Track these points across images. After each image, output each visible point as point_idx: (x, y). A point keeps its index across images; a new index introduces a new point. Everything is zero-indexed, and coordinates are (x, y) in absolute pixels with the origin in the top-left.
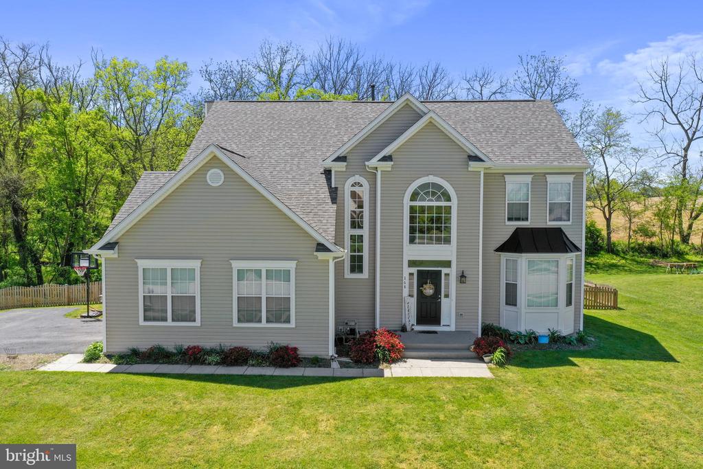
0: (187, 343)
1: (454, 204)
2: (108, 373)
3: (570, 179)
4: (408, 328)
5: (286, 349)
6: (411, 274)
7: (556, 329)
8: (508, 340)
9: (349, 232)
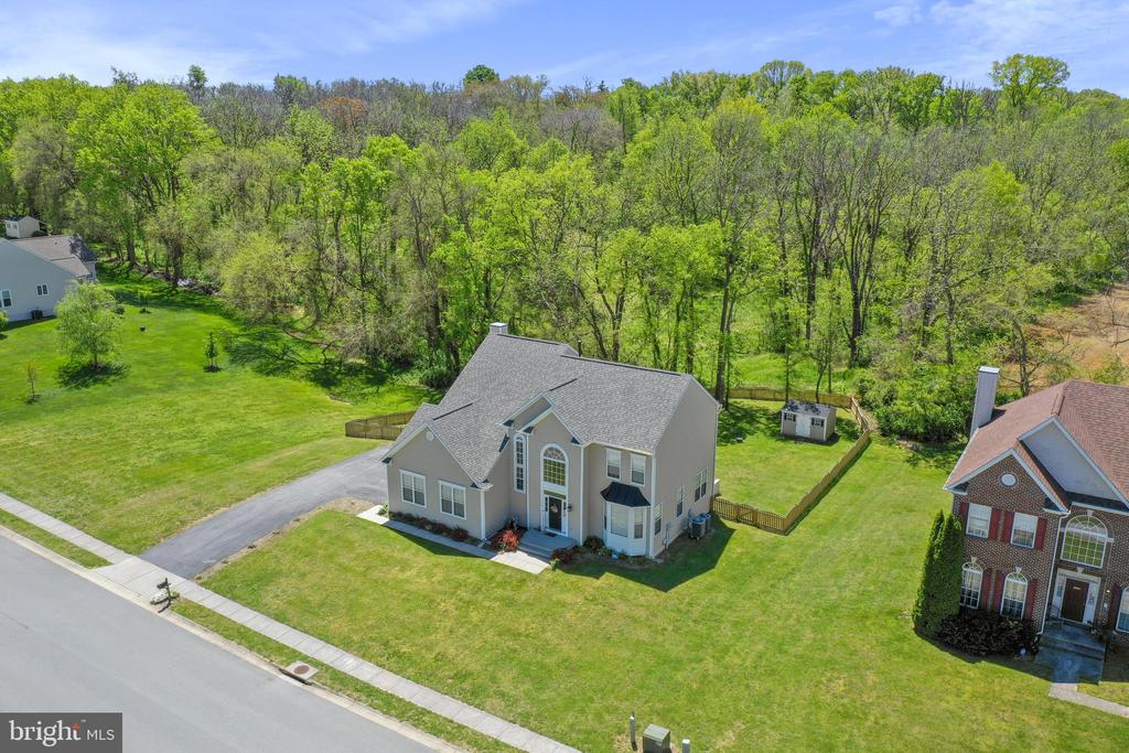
1: (567, 463)
2: (383, 525)
3: (644, 458)
4: (542, 529)
6: (546, 498)
7: (625, 551)
8: (595, 551)
9: (516, 465)
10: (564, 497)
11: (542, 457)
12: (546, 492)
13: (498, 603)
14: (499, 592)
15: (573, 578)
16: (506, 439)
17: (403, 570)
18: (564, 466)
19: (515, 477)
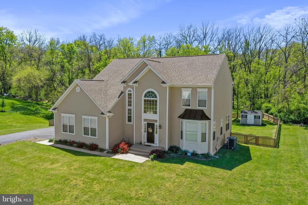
0: (72, 139)
1: (158, 99)
2: (49, 145)
3: (206, 90)
4: (143, 143)
6: (145, 124)
7: (195, 150)
8: (176, 153)
9: (127, 107)
10: (156, 121)
11: (143, 98)
12: (145, 120)
13: (115, 179)
14: (116, 173)
15: (166, 164)
16: (122, 93)
17: (52, 163)
18: (156, 101)
19: (127, 115)
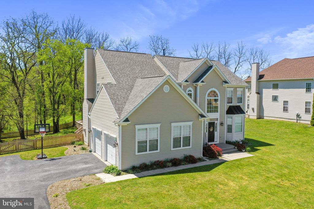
0: (154, 159)
1: (219, 98)
4: (207, 144)
5: (191, 156)
6: (207, 124)
11: (207, 98)
18: (217, 100)
